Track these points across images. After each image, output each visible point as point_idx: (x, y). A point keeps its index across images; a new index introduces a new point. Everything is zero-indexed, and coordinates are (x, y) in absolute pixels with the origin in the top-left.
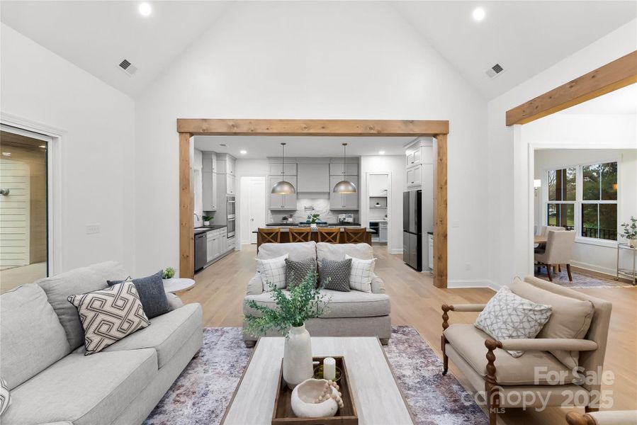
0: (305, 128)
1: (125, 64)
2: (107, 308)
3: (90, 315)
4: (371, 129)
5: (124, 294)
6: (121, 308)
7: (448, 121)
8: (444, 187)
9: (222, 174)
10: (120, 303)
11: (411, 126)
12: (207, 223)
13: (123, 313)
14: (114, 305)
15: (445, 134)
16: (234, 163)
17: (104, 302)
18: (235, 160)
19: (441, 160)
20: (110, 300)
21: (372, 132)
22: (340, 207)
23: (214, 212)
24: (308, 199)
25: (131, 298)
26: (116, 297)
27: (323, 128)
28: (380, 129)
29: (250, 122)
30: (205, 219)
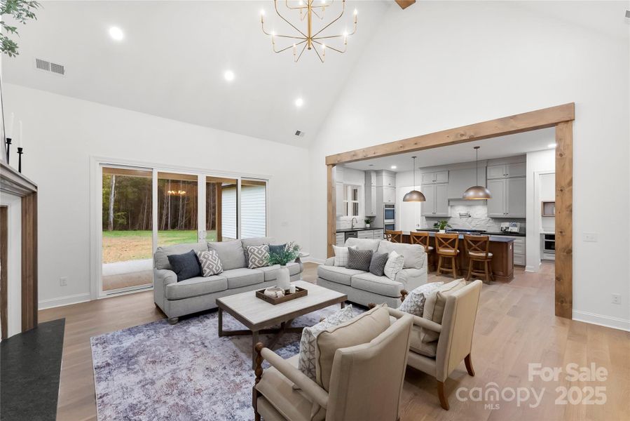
0: (401, 147)
1: (298, 133)
2: (255, 253)
3: (250, 254)
4: (462, 135)
5: (262, 249)
6: (260, 254)
7: (574, 103)
8: (567, 190)
9: (380, 187)
10: (260, 252)
11: (513, 122)
12: (368, 225)
13: (260, 256)
14: (258, 252)
15: (569, 121)
16: (395, 177)
17: (255, 250)
18: (394, 174)
19: (561, 155)
20: (257, 250)
21: (464, 138)
22: (501, 215)
23: (374, 217)
24: (464, 205)
25: (265, 251)
26: (259, 249)
27: (416, 144)
28: (472, 134)
29: (364, 150)
30: (367, 222)
